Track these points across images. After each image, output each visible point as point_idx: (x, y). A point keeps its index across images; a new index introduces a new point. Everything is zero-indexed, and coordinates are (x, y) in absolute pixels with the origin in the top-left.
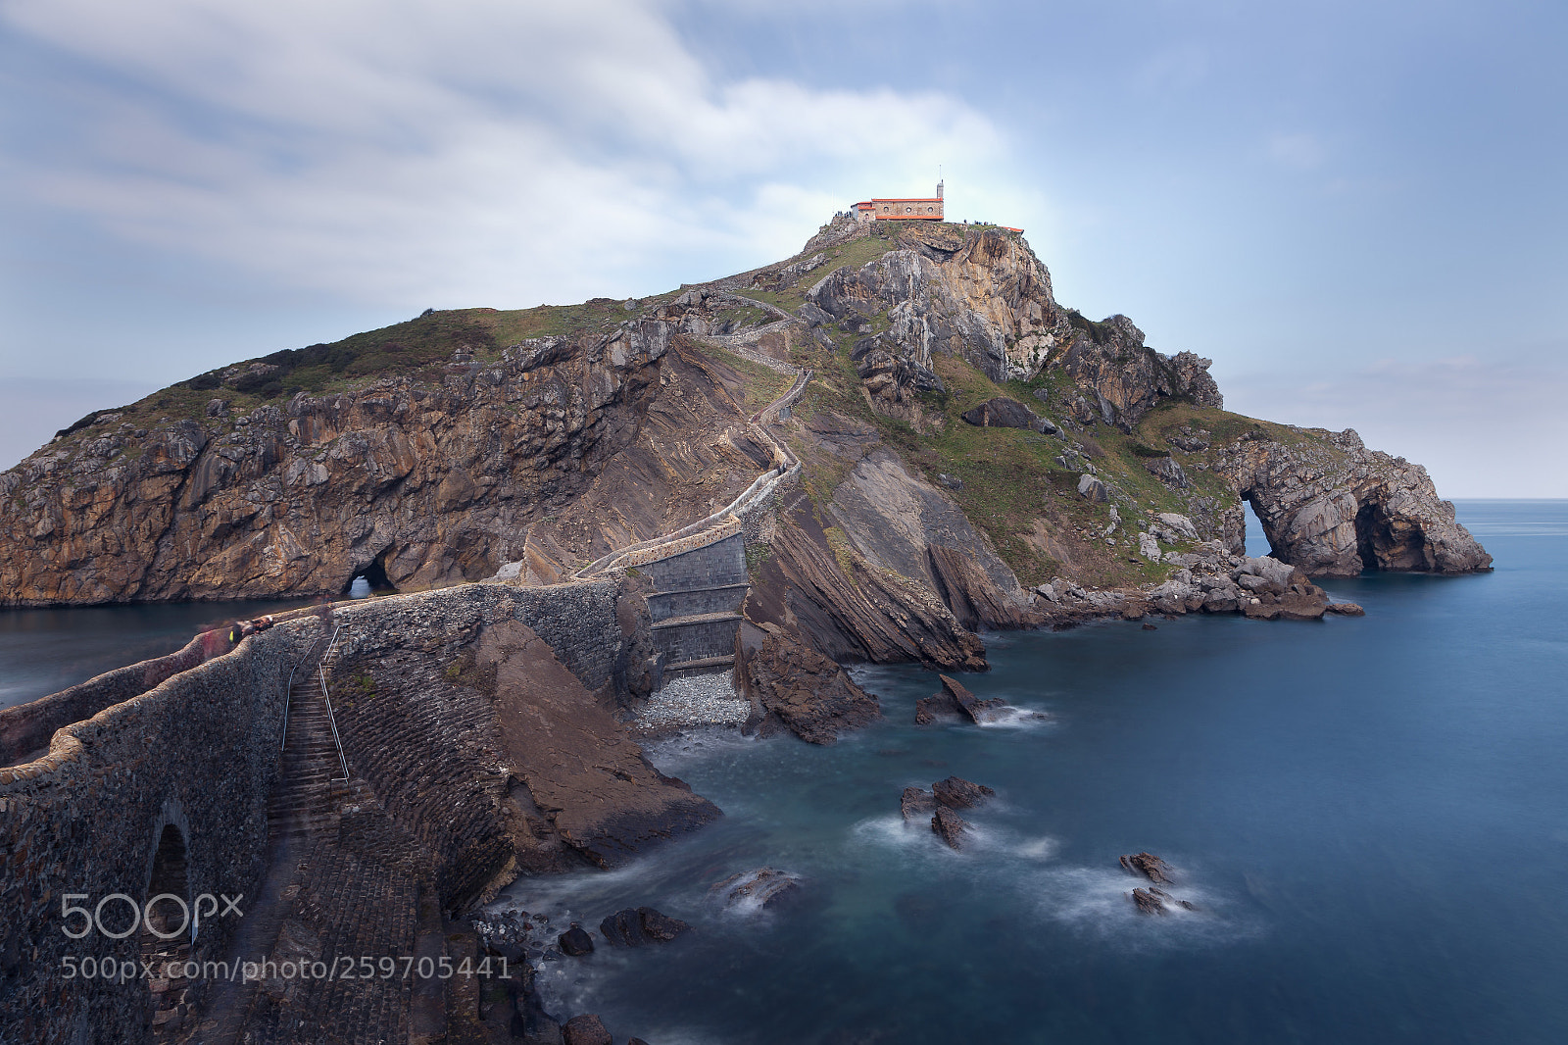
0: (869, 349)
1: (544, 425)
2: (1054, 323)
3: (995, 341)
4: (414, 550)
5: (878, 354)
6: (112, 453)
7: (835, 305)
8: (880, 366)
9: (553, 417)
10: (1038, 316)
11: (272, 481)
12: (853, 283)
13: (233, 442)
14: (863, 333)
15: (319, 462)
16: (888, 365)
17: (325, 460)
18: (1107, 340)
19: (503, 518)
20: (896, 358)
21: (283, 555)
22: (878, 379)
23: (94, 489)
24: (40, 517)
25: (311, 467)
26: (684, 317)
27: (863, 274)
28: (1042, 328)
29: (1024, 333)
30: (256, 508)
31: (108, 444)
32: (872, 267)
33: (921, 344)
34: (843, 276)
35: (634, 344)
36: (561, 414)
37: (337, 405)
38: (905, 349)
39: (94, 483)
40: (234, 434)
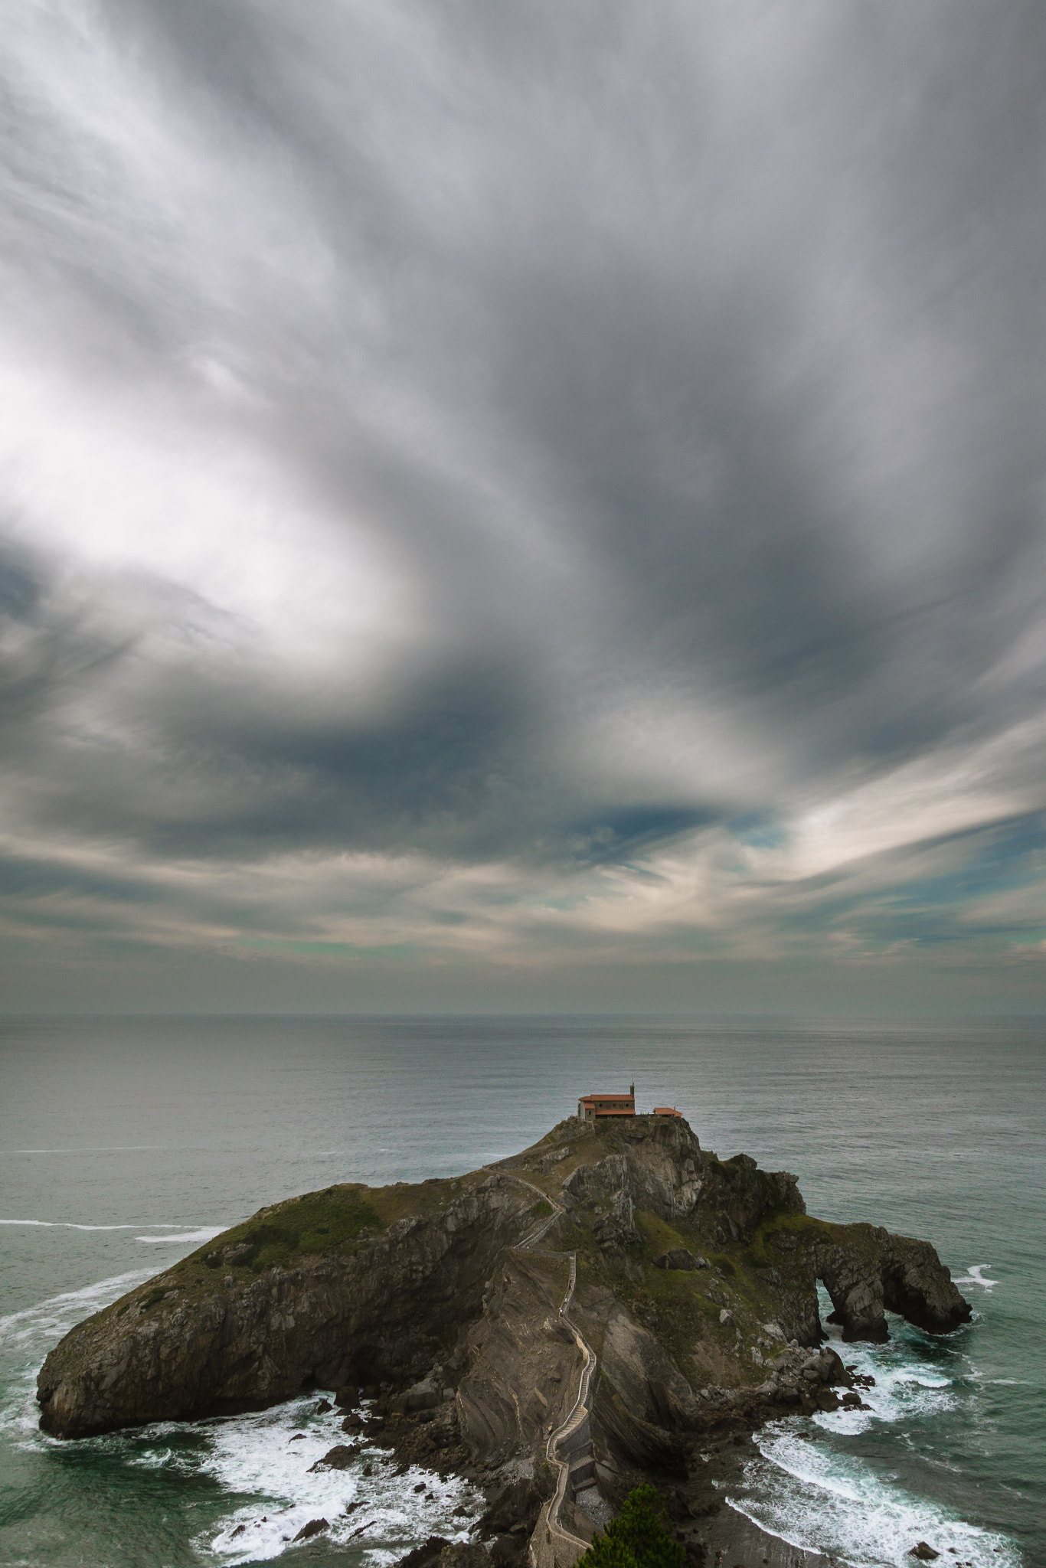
0: (601, 1227)
1: (411, 1276)
2: (701, 1171)
3: (668, 1193)
4: (335, 1363)
5: (607, 1230)
6: (185, 1322)
7: (579, 1191)
8: (608, 1237)
9: (416, 1271)
10: (692, 1168)
11: (263, 1329)
12: (589, 1177)
13: (245, 1307)
14: (597, 1214)
15: (289, 1315)
16: (612, 1236)
17: (293, 1313)
18: (733, 1177)
19: (384, 1337)
20: (616, 1231)
21: (268, 1376)
22: (606, 1245)
23: (178, 1347)
24: (149, 1367)
25: (285, 1319)
26: (487, 1194)
27: (594, 1172)
28: (695, 1176)
29: (684, 1181)
30: (255, 1347)
31: (182, 1317)
32: (600, 1167)
33: (629, 1214)
34: (583, 1172)
35: (460, 1216)
36: (421, 1268)
37: (300, 1278)
38: (621, 1224)
39: (178, 1344)
40: (244, 1301)
